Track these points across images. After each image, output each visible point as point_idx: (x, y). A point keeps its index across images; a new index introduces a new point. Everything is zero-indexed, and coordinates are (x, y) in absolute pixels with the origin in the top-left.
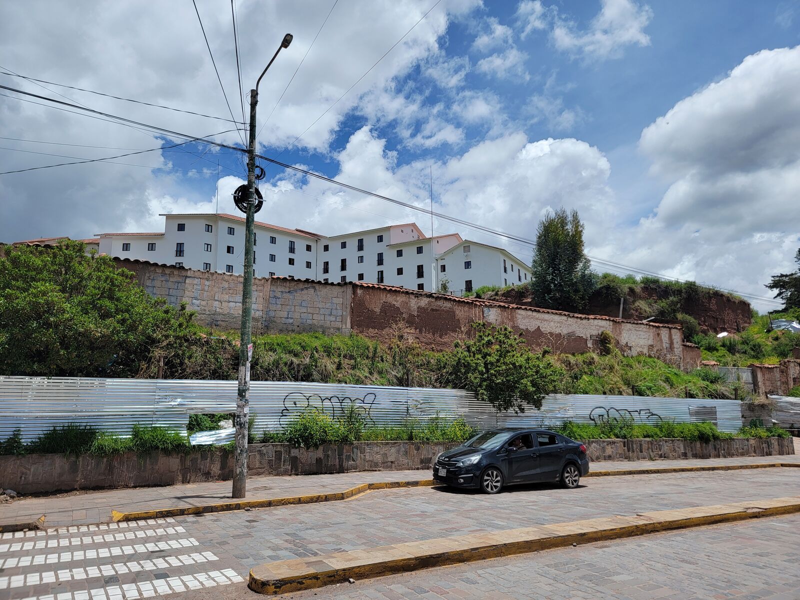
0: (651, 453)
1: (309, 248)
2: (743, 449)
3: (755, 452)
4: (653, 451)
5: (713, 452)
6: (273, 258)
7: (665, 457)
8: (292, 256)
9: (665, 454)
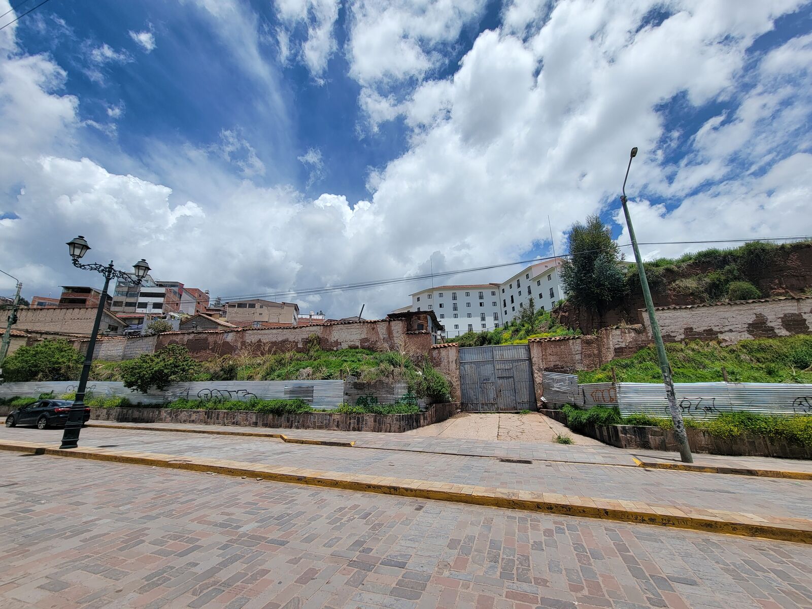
0: (226, 421)
1: (493, 294)
2: (322, 423)
3: (338, 426)
4: (227, 420)
5: (284, 423)
6: (468, 305)
7: (237, 424)
8: (481, 301)
9: (237, 422)
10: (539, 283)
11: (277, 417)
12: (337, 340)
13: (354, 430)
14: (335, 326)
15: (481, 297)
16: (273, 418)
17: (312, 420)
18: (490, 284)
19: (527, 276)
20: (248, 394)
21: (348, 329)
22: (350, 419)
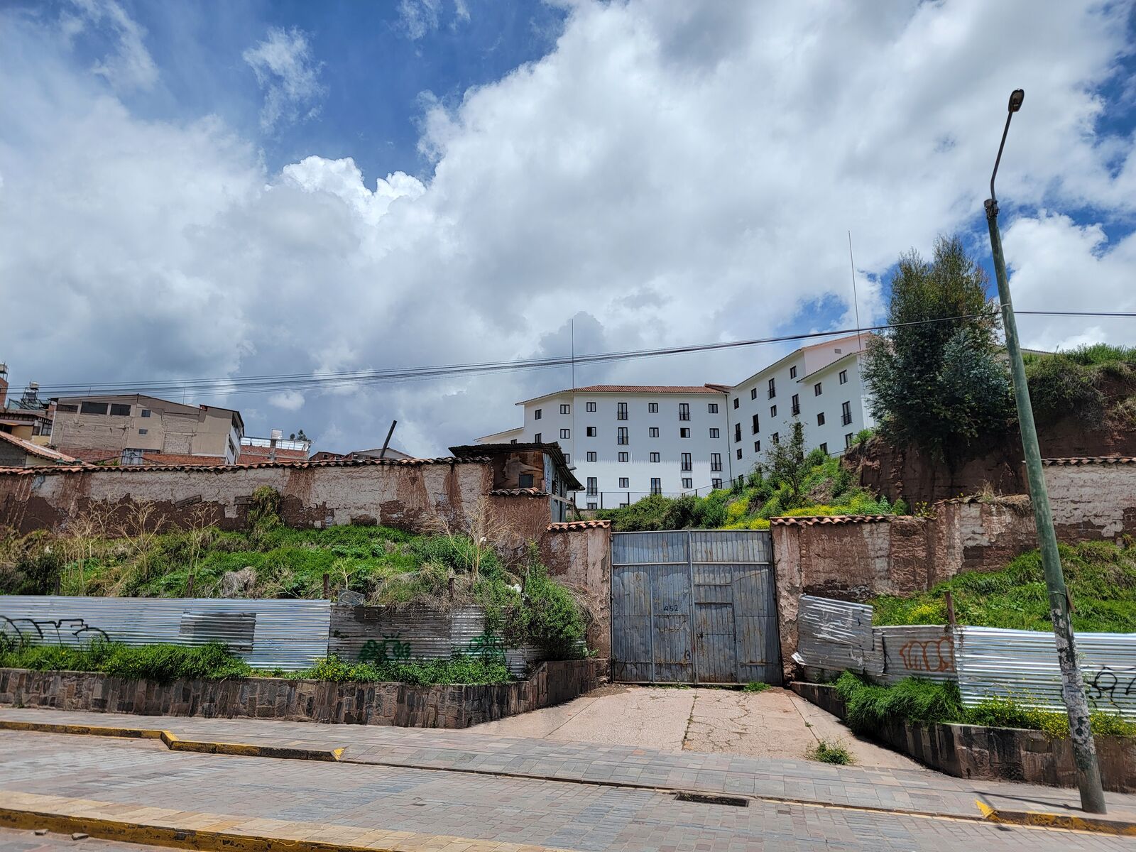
0: (24, 696)
1: (713, 409)
2: (270, 703)
3: (309, 711)
4: (27, 692)
5: (177, 703)
6: (654, 432)
7: (52, 705)
8: (685, 424)
9: (53, 699)
10: (818, 390)
11: (157, 687)
12: (324, 503)
13: (349, 720)
14: (322, 470)
15: (684, 416)
16: (148, 690)
17: (247, 695)
18: (708, 386)
19: (793, 372)
20: (87, 629)
21: (352, 478)
22: (341, 695)
